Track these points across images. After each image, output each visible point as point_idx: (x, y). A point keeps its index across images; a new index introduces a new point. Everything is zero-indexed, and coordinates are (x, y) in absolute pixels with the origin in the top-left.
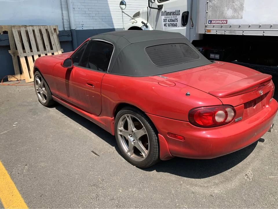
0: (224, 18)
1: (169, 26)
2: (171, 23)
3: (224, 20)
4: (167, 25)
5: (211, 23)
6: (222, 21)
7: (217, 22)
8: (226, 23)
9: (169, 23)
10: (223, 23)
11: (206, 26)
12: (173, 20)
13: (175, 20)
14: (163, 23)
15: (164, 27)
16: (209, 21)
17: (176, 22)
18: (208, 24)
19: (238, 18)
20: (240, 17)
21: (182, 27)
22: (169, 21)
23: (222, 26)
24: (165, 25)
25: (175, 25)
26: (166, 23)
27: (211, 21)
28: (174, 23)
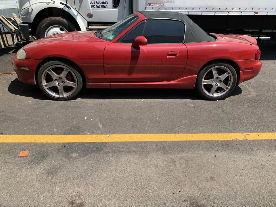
0: (161, 2)
1: (97, 7)
2: (100, 4)
3: (161, 4)
4: (95, 6)
5: (150, 6)
6: (159, 4)
7: (155, 5)
8: (162, 6)
9: (98, 4)
10: (160, 6)
11: (146, 8)
12: (103, 2)
13: (105, 2)
14: (90, 5)
15: (91, 9)
16: (148, 4)
17: (106, 4)
18: (148, 7)
19: (171, 3)
20: (173, 2)
21: (113, 8)
22: (97, 3)
23: (159, 8)
24: (92, 7)
25: (106, 7)
26: (93, 4)
27: (150, 4)
28: (104, 5)
